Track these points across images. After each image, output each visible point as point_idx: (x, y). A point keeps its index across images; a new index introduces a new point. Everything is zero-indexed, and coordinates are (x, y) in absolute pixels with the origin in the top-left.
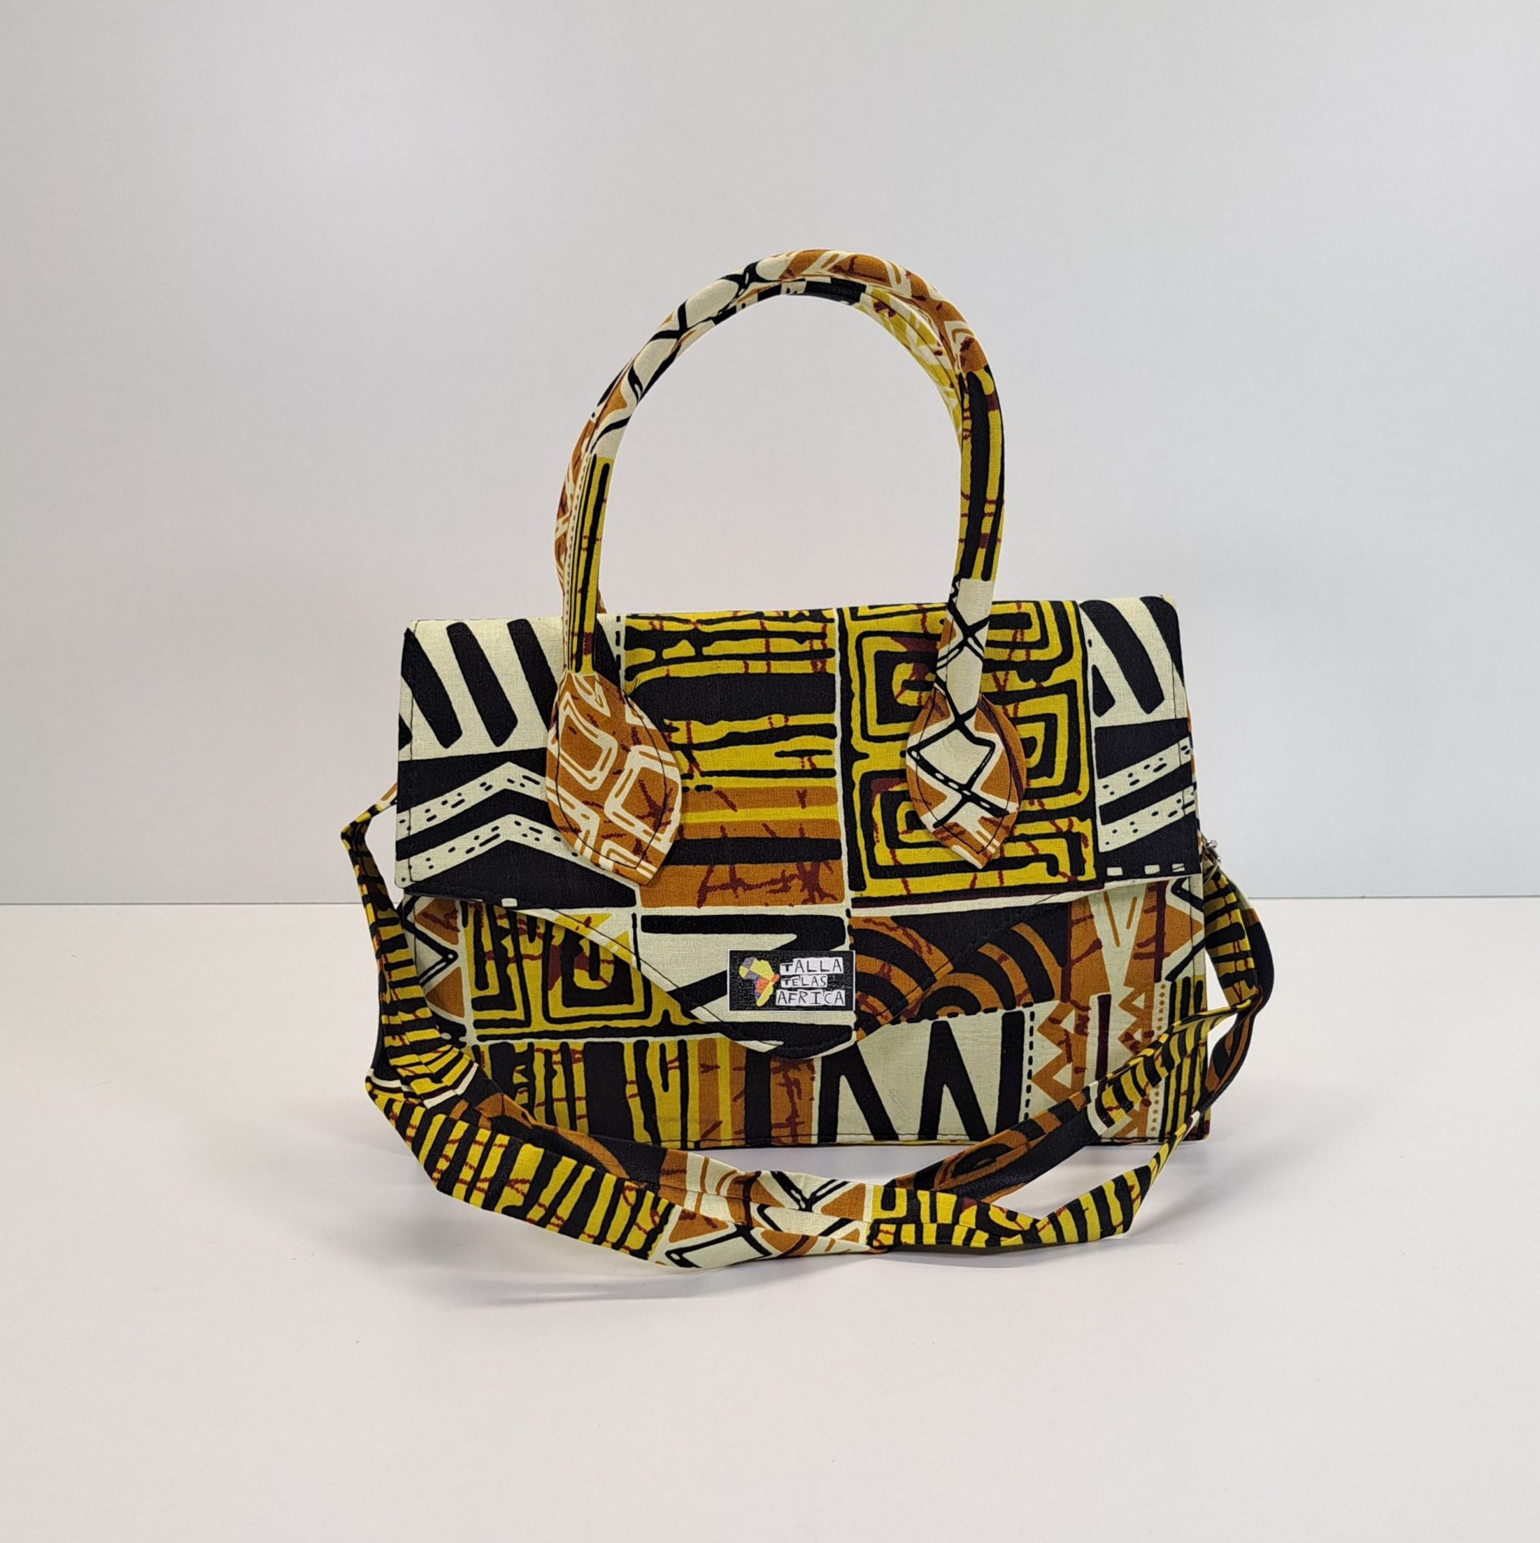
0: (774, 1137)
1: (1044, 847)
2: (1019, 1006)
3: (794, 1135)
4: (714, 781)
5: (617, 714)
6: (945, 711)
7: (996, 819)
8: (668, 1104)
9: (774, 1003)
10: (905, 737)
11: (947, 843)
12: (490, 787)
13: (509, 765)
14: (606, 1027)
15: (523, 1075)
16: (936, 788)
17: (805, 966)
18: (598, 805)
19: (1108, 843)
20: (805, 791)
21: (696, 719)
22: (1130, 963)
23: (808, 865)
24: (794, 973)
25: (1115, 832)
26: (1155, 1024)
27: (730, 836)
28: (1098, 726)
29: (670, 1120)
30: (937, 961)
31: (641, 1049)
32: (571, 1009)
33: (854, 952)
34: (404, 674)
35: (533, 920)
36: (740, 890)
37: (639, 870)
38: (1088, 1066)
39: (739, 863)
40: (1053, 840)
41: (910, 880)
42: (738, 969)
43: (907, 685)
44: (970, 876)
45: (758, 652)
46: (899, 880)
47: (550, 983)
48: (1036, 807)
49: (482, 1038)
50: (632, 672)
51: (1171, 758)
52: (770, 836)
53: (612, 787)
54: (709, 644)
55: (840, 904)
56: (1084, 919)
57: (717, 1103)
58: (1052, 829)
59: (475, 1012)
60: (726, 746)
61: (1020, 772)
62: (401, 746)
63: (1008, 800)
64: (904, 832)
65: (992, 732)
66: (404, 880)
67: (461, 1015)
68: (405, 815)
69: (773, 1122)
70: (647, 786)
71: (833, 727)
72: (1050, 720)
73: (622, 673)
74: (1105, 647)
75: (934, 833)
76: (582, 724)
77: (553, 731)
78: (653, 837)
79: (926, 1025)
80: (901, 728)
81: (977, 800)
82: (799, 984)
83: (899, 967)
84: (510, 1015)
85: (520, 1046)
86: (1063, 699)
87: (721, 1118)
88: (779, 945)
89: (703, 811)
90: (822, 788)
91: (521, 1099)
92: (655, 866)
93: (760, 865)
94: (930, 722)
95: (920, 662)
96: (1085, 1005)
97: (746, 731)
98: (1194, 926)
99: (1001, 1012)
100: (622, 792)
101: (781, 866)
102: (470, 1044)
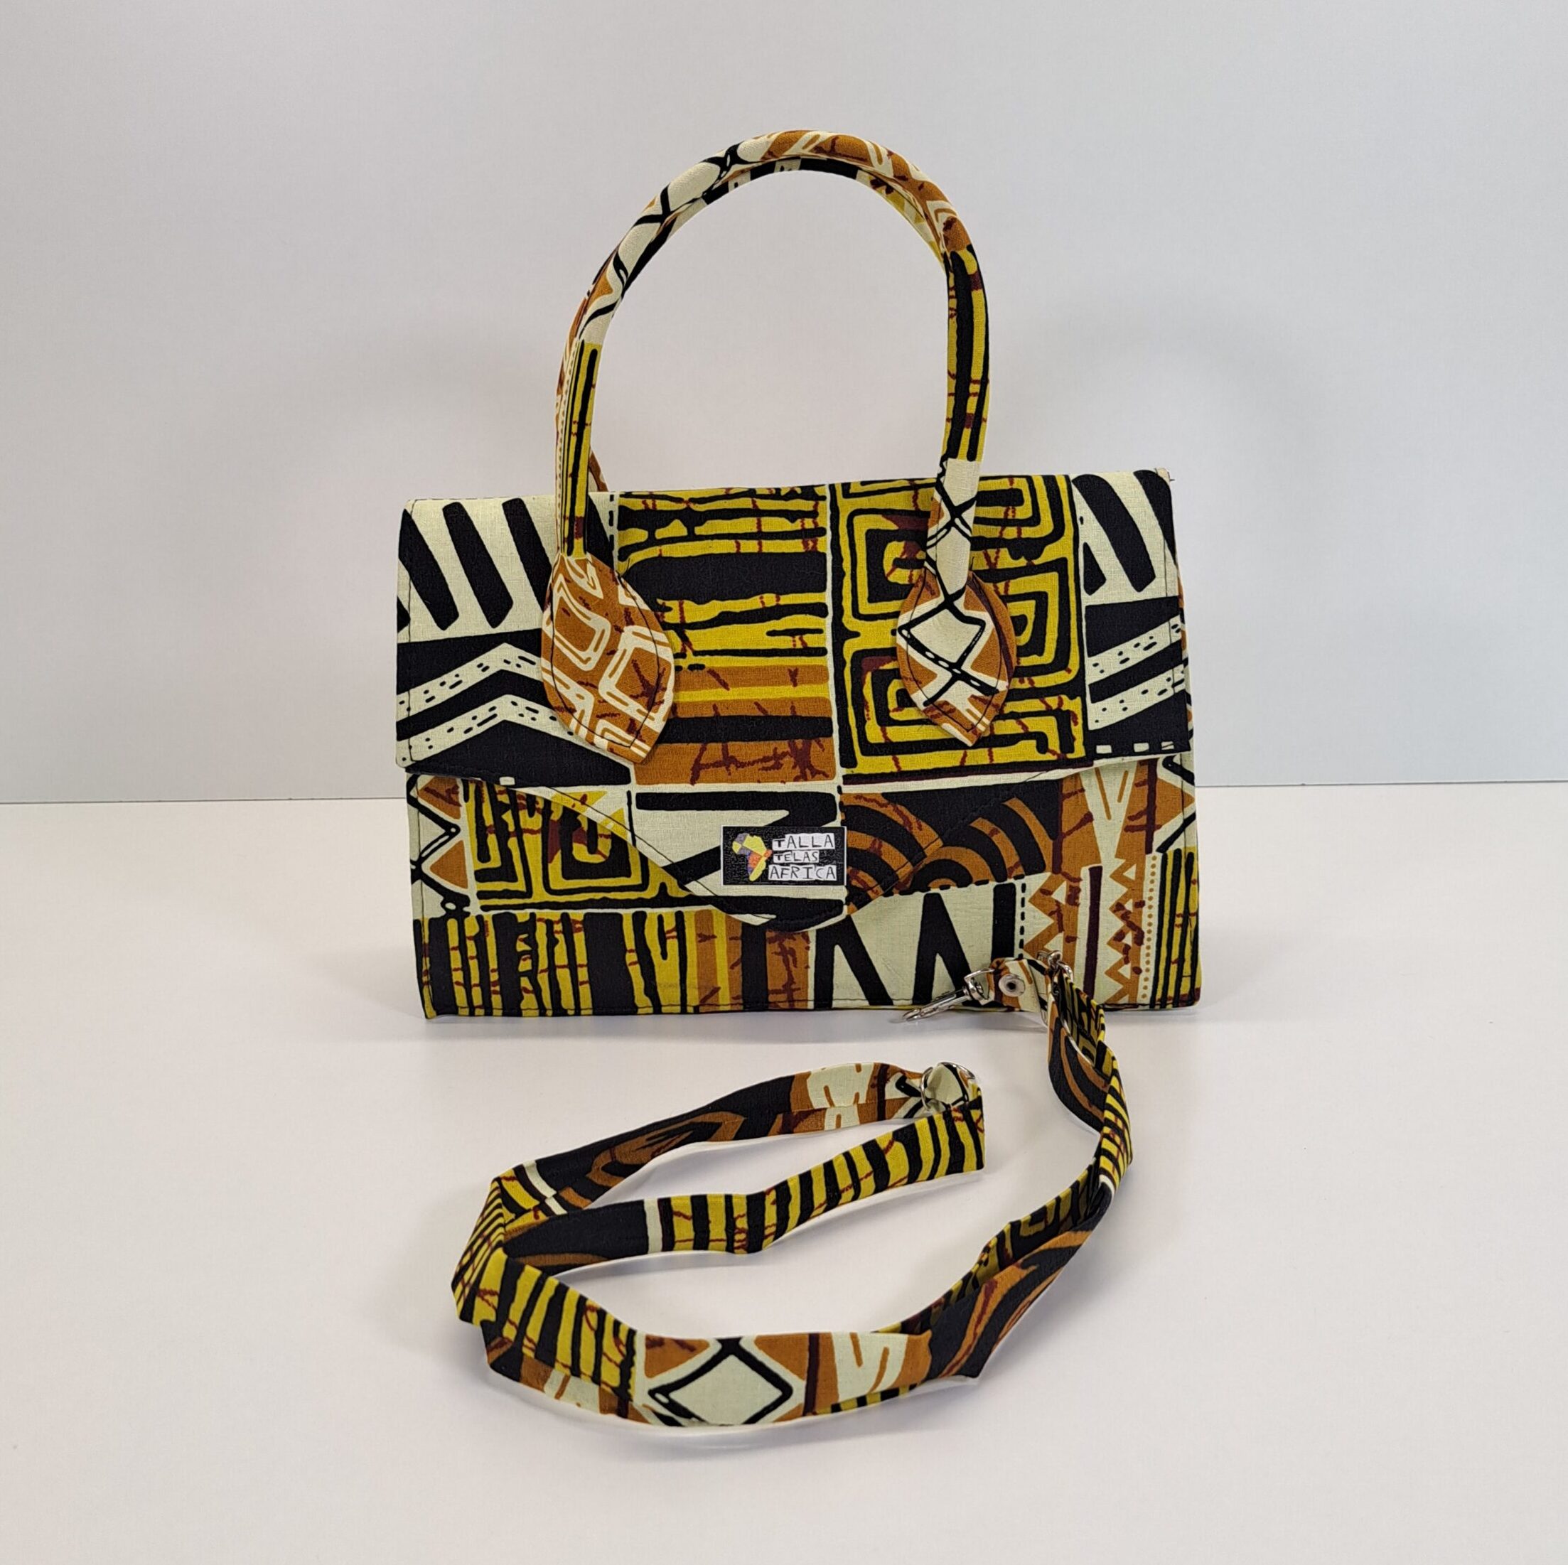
0: (771, 1003)
1: (1034, 725)
2: (1010, 878)
3: (791, 1000)
4: (707, 661)
5: (610, 595)
6: (936, 590)
7: (986, 698)
8: (666, 971)
9: (767, 878)
10: (896, 615)
11: (937, 721)
12: (487, 668)
13: (505, 646)
14: (604, 899)
15: (526, 943)
16: (927, 666)
17: (797, 842)
18: (592, 686)
19: (1097, 721)
20: (796, 670)
21: (688, 599)
22: (1122, 835)
23: (799, 743)
24: (786, 849)
25: (1104, 710)
26: (1146, 895)
27: (722, 714)
28: (1088, 604)
29: (670, 986)
30: (927, 836)
31: (639, 920)
32: (571, 881)
33: (846, 828)
34: (401, 557)
35: (531, 799)
36: (732, 767)
37: (633, 749)
38: (1079, 935)
39: (732, 740)
40: (1043, 718)
41: (900, 757)
42: (731, 845)
43: (898, 563)
44: (960, 753)
45: (749, 531)
46: (890, 757)
47: (549, 856)
48: (1026, 685)
49: (485, 908)
50: (625, 552)
51: (1162, 636)
52: (762, 714)
53: (606, 667)
54: (701, 524)
55: (831, 781)
56: (1076, 793)
57: (715, 970)
58: (1042, 707)
59: (478, 883)
60: (717, 625)
61: (1010, 651)
62: (400, 628)
63: (998, 678)
64: (896, 710)
65: (982, 610)
66: (404, 759)
67: (465, 885)
68: (404, 696)
69: (770, 988)
70: (640, 666)
71: (824, 606)
72: (1041, 598)
73: (615, 553)
74: (1096, 524)
75: (924, 711)
76: (575, 606)
77: (548, 612)
78: (647, 716)
79: (919, 897)
80: (892, 606)
81: (967, 678)
83: (890, 843)
84: (512, 886)
85: (522, 916)
86: (1054, 577)
87: (719, 985)
88: (771, 821)
89: (697, 689)
90: (814, 667)
91: (525, 965)
92: (649, 745)
93: (752, 743)
94: (920, 601)
95: (911, 540)
96: (1077, 877)
97: (738, 610)
98: (1186, 800)
99: (993, 884)
100: (616, 673)
101: (773, 744)
102: (474, 914)
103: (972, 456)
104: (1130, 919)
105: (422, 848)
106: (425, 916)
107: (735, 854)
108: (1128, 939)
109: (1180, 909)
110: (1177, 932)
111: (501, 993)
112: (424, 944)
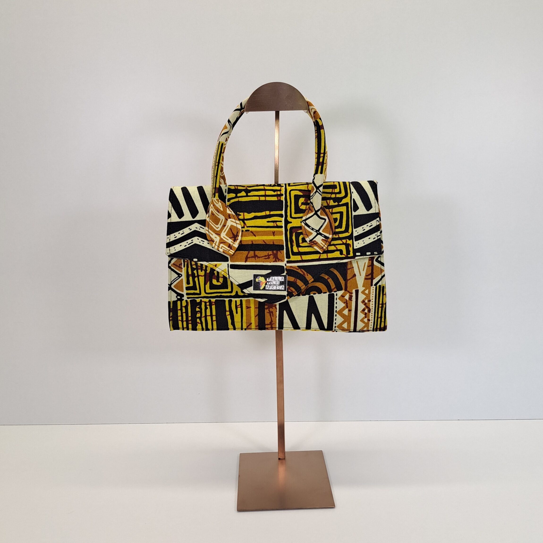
0: (266, 328)
1: (339, 247)
2: (333, 291)
3: (272, 326)
4: (250, 229)
5: (225, 211)
6: (313, 210)
7: (326, 240)
8: (237, 318)
9: (265, 288)
10: (302, 217)
11: (313, 246)
12: (191, 229)
13: (196, 224)
14: (221, 295)
15: (199, 309)
16: (310, 231)
18: (219, 235)
19: (356, 246)
20: (274, 232)
21: (246, 212)
22: (364, 281)
23: (275, 252)
24: (270, 281)
25: (358, 243)
26: (371, 298)
27: (254, 243)
28: (354, 215)
29: (238, 322)
30: (309, 278)
31: (230, 302)
32: (212, 290)
33: (287, 275)
34: (170, 200)
35: (202, 265)
36: (256, 258)
37: (230, 252)
38: (352, 309)
39: (256, 251)
40: (342, 245)
41: (302, 256)
42: (256, 279)
43: (303, 204)
44: (319, 255)
45: (263, 195)
46: (300, 256)
47: (206, 283)
48: (337, 237)
49: (188, 298)
50: (229, 200)
51: (374, 223)
52: (265, 244)
53: (223, 230)
54: (250, 193)
55: (283, 262)
56: (351, 268)
57: (251, 317)
58: (341, 243)
59: (186, 291)
60: (253, 219)
61: (333, 227)
62: (168, 218)
63: (329, 234)
64: (301, 243)
65: (325, 216)
66: (168, 253)
67: (183, 291)
68: (169, 236)
69: (266, 323)
70: (232, 230)
71: (282, 215)
72: (341, 213)
73: (227, 200)
74: (357, 193)
75: (309, 243)
76: (215, 212)
77: (208, 215)
78: (233, 243)
80: (301, 215)
81: (321, 234)
82: (272, 284)
83: (299, 279)
84: (196, 292)
85: (198, 300)
86: (345, 208)
87: (252, 322)
88: (267, 273)
89: (247, 237)
90: (279, 231)
91: (198, 315)
92: (234, 251)
93: (262, 252)
94: (308, 214)
95: (307, 198)
96: (351, 292)
97: (259, 215)
98: (382, 271)
99: (328, 293)
100: (226, 231)
101: (268, 252)
102: (185, 300)
103: (321, 173)
104: (367, 305)
105: (172, 281)
106: (172, 300)
107: (257, 282)
108: (366, 311)
109: (381, 302)
110: (380, 309)
111: (192, 323)
112: (171, 308)
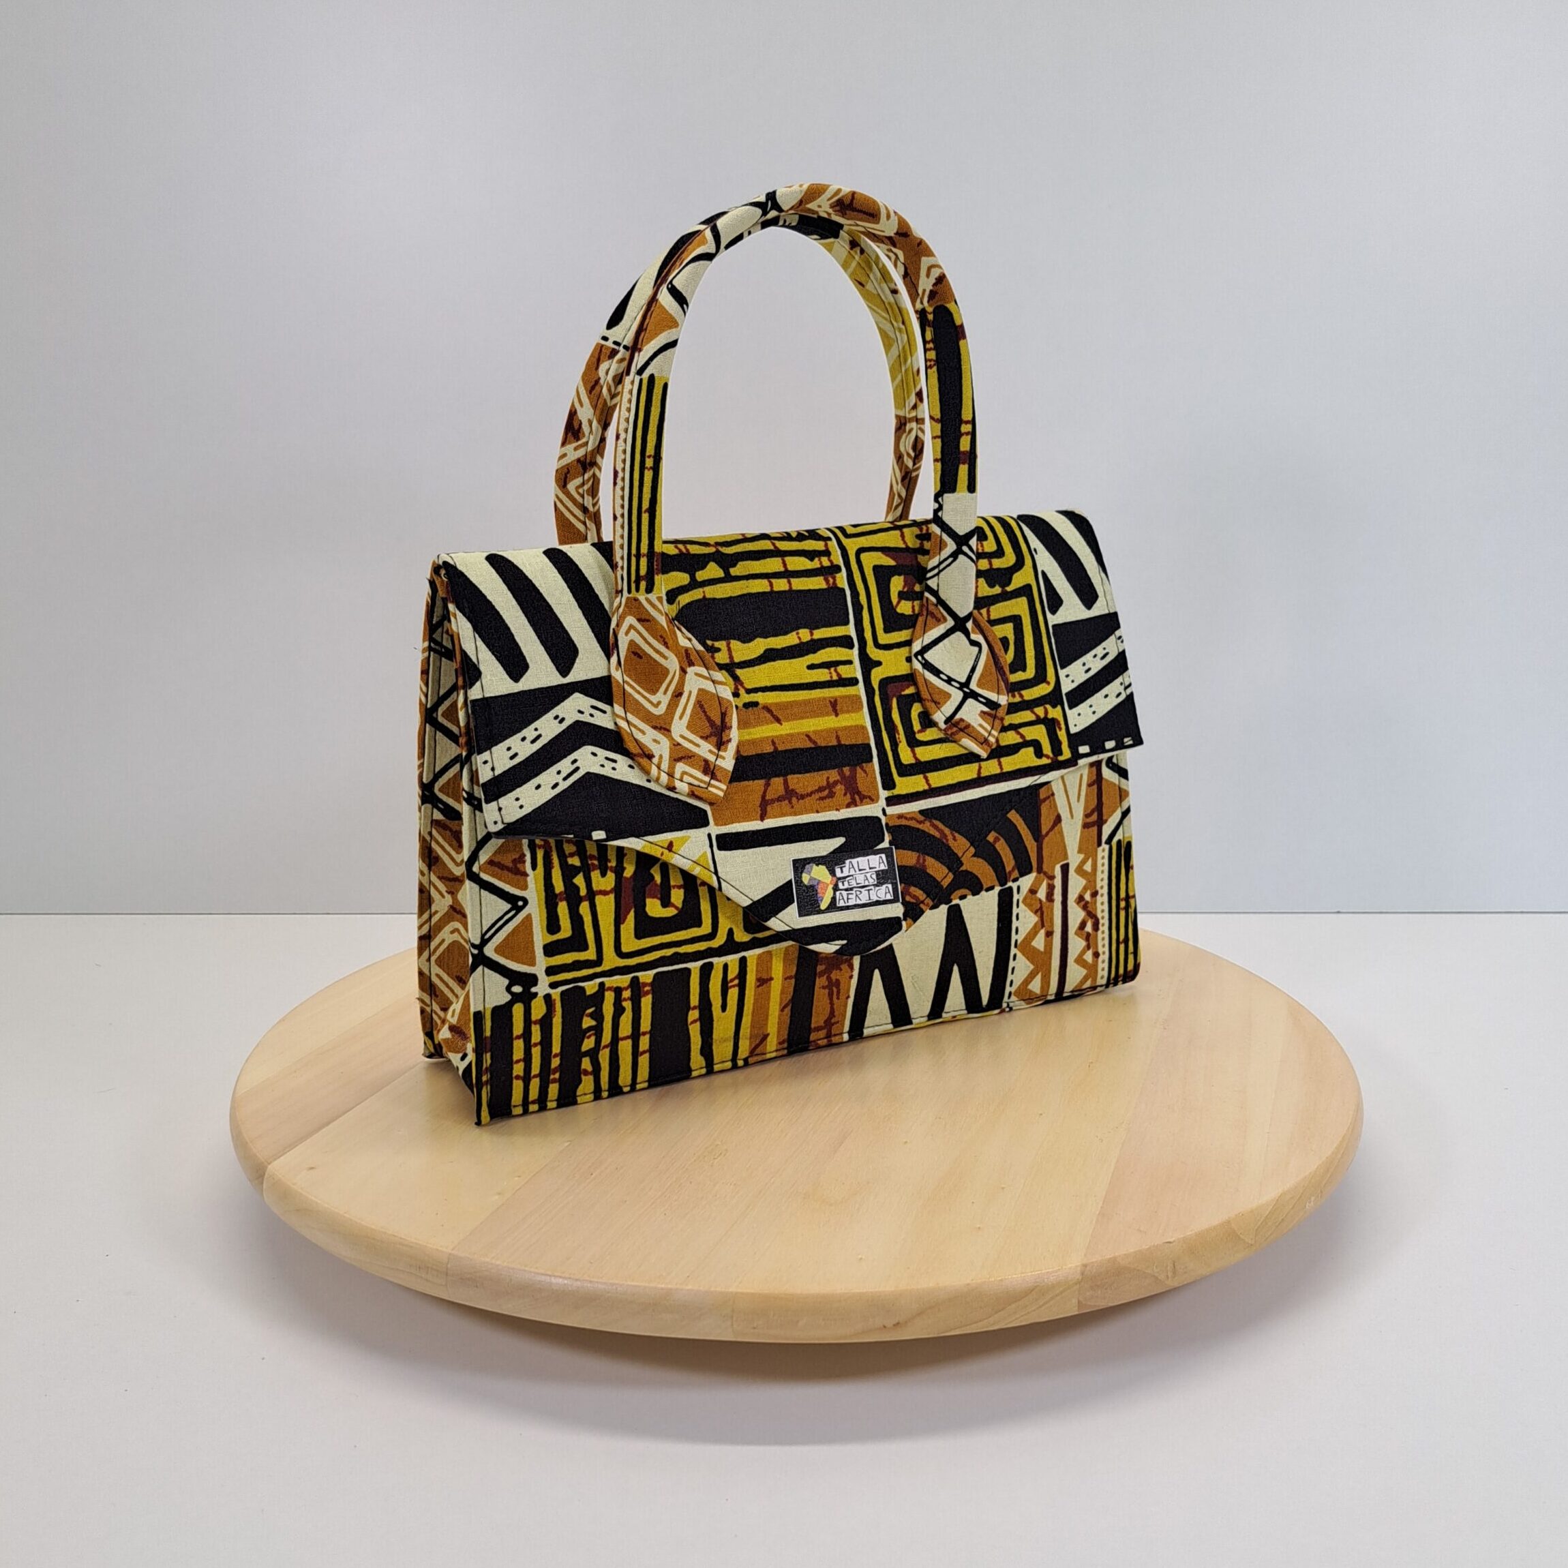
0: (811, 1042)
1: (1029, 733)
2: (1010, 881)
3: (829, 1037)
4: (759, 697)
5: (673, 635)
6: (942, 616)
7: (992, 712)
8: (723, 1024)
9: (835, 904)
10: (908, 643)
12: (563, 720)
13: (577, 695)
14: (676, 954)
15: (592, 1018)
16: (942, 687)
17: (856, 866)
18: (665, 729)
19: (1076, 725)
21: (735, 639)
22: (1082, 832)
23: (846, 770)
26: (1099, 884)
27: (780, 749)
28: (1054, 623)
29: (725, 1041)
30: (960, 845)
31: (706, 972)
32: (643, 940)
33: (893, 847)
35: (621, 851)
36: (794, 800)
37: (710, 789)
38: (1055, 927)
39: (791, 774)
40: (1035, 727)
41: (930, 775)
42: (801, 877)
43: (902, 596)
44: (975, 766)
45: (778, 570)
46: (921, 776)
47: (622, 916)
48: (1017, 699)
49: (553, 985)
50: (672, 596)
51: (1110, 647)
52: (813, 746)
53: (676, 709)
54: (734, 565)
55: (877, 804)
56: (1049, 797)
57: (767, 1015)
58: (1033, 718)
59: (547, 958)
60: (764, 662)
61: (1003, 667)
62: (471, 683)
63: (998, 693)
64: (920, 732)
65: (981, 634)
66: (496, 823)
68: (486, 755)
69: (813, 1026)
70: (705, 706)
71: (849, 638)
72: (1016, 620)
73: (665, 597)
74: (1047, 554)
75: (944, 730)
76: (651, 645)
78: (718, 756)
79: (944, 909)
80: (903, 635)
81: (975, 695)
82: (853, 884)
83: (933, 857)
84: (582, 956)
85: (591, 987)
86: (1024, 601)
87: (769, 1030)
88: (832, 849)
89: (754, 727)
90: (848, 697)
91: (588, 1044)
92: (725, 784)
93: (808, 775)
94: (927, 628)
95: (911, 574)
96: (1053, 875)
97: (779, 647)
98: (1123, 794)
99: (998, 889)
100: (685, 716)
101: (825, 774)
102: (541, 994)
103: (972, 488)
104: (1089, 909)
105: (485, 929)
106: (487, 1006)
108: (1089, 928)
109: (1123, 895)
110: (1122, 914)
111: (559, 1080)
112: (486, 1037)
